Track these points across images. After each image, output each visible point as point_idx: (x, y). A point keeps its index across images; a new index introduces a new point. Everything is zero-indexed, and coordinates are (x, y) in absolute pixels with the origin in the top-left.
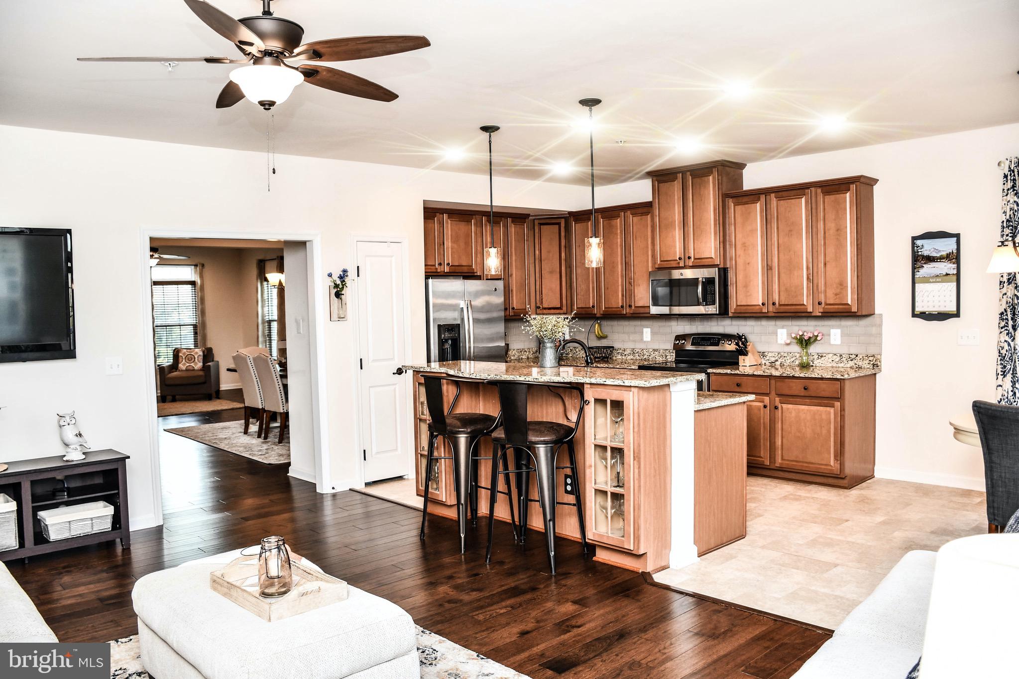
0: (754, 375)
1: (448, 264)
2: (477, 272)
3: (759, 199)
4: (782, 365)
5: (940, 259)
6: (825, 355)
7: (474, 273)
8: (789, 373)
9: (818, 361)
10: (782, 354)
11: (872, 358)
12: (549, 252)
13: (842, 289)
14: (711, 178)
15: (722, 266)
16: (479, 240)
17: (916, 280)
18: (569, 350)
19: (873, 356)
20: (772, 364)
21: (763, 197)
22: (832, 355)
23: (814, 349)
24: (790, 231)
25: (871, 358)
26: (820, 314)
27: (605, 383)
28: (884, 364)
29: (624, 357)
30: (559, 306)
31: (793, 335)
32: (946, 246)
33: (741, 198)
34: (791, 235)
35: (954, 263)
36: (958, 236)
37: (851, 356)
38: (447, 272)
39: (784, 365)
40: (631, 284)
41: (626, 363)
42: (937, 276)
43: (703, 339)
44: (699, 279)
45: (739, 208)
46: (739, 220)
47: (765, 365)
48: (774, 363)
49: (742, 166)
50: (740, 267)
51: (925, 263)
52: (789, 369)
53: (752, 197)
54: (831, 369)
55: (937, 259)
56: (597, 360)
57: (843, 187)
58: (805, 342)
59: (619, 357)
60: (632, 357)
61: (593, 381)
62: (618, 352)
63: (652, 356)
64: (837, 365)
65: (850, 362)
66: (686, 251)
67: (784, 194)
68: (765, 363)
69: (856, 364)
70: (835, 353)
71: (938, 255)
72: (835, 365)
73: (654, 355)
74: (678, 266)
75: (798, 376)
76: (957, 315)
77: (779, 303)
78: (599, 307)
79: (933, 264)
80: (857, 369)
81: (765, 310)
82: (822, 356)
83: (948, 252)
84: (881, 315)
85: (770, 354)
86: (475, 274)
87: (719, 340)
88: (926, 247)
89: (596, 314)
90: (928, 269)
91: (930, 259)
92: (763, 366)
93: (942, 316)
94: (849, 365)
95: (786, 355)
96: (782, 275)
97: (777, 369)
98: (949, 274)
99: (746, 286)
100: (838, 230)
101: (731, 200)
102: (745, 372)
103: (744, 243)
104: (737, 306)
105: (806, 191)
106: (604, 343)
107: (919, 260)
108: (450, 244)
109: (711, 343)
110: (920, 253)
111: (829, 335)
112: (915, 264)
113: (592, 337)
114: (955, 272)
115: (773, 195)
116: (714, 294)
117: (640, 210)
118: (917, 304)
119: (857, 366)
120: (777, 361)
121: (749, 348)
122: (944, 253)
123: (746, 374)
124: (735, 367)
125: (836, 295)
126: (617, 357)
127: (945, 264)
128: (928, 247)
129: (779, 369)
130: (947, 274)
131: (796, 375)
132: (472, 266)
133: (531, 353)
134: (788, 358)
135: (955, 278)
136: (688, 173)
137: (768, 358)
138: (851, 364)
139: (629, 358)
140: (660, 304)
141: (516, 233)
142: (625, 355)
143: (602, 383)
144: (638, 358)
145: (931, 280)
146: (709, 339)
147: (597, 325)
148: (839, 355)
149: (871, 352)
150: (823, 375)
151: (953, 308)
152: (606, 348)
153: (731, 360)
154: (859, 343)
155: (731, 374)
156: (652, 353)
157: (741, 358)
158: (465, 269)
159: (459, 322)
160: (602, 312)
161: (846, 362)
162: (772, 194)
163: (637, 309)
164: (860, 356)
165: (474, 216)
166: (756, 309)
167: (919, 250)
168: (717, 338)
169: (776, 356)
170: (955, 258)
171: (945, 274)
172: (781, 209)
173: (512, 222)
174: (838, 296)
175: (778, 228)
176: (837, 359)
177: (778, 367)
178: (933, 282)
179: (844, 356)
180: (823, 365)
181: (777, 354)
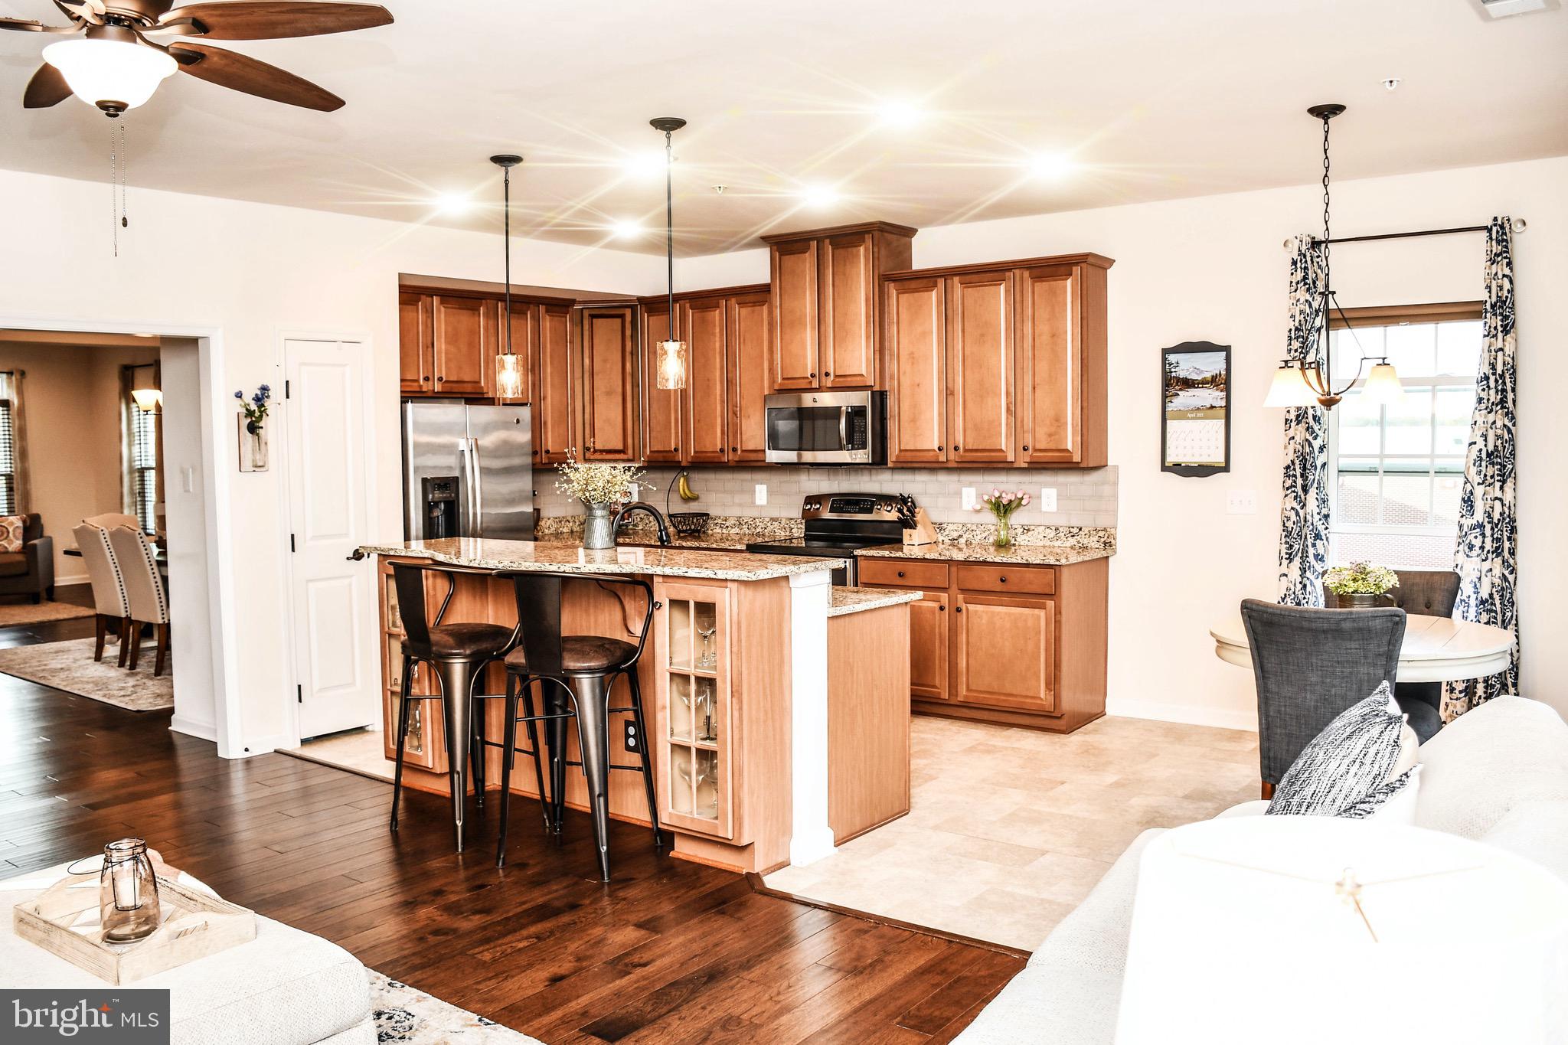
0: (924, 559)
1: (440, 379)
2: (488, 393)
3: (935, 285)
4: (968, 543)
5: (1203, 384)
6: (1032, 528)
7: (483, 393)
8: (978, 557)
9: (1023, 537)
10: (969, 526)
11: (1103, 533)
12: (605, 361)
13: (1059, 426)
14: (862, 249)
15: (877, 388)
16: (493, 340)
17: (1168, 415)
18: (639, 519)
19: (1105, 530)
20: (954, 542)
21: (941, 282)
22: (1043, 528)
23: (1017, 518)
24: (982, 335)
25: (1101, 534)
26: (1026, 465)
27: (686, 575)
28: (1121, 542)
29: (724, 531)
30: (620, 447)
31: (986, 498)
32: (1209, 365)
33: (908, 282)
34: (984, 342)
35: (1222, 391)
36: (1227, 349)
37: (1072, 530)
38: (438, 392)
39: (971, 544)
40: (736, 415)
41: (727, 540)
43: (849, 503)
44: (842, 409)
45: (904, 297)
46: (904, 316)
47: (943, 544)
48: (956, 540)
49: (909, 232)
50: (905, 391)
51: (1181, 390)
52: (979, 550)
53: (925, 281)
54: (1042, 549)
55: (1198, 384)
56: (682, 535)
57: (1063, 269)
58: (1003, 508)
59: (718, 530)
60: (737, 530)
61: (668, 571)
62: (716, 522)
63: (769, 529)
64: (1051, 544)
65: (1070, 538)
66: (823, 364)
67: (975, 277)
68: (943, 541)
69: (1079, 542)
70: (1048, 524)
71: (1200, 378)
72: (1048, 543)
73: (772, 527)
74: (809, 387)
75: (992, 560)
76: (1226, 469)
77: (964, 448)
78: (686, 451)
80: (1080, 550)
81: (943, 458)
82: (1028, 530)
83: (1213, 373)
84: (1116, 467)
85: (951, 527)
86: (485, 396)
87: (873, 504)
88: (1182, 365)
89: (680, 462)
90: (1185, 399)
91: (1188, 384)
92: (940, 544)
93: (1204, 471)
94: (1068, 544)
95: (974, 528)
96: (969, 405)
97: (960, 550)
98: (1215, 407)
99: (914, 420)
100: (1053, 336)
101: (893, 284)
102: (911, 555)
103: (912, 353)
104: (900, 451)
105: (1007, 274)
106: (694, 508)
107: (1172, 384)
108: (443, 347)
109: (860, 508)
110: (1174, 374)
111: (1039, 497)
112: (1167, 390)
113: (674, 497)
114: (1224, 404)
115: (956, 279)
116: (865, 432)
117: (751, 298)
118: (1168, 452)
119: (1080, 545)
120: (961, 536)
121: (918, 518)
122: (1208, 375)
123: (913, 557)
124: (896, 546)
125: (1050, 435)
126: (714, 531)
127: (1209, 391)
128: (1187, 366)
129: (964, 550)
130: (1212, 407)
131: (988, 560)
132: (479, 382)
133: (577, 524)
134: (978, 532)
135: (1223, 412)
136: (827, 241)
137: (947, 532)
138: (1072, 541)
139: (733, 531)
140: (781, 446)
141: (553, 330)
142: (727, 527)
143: (682, 574)
144: (747, 532)
145: (1189, 415)
146: (857, 502)
147: (682, 480)
148: (1054, 528)
149: (1101, 525)
150: (1029, 560)
151: (1219, 459)
152: (697, 517)
153: (890, 535)
154: (1084, 510)
155: (891, 557)
156: (769, 524)
157: (906, 532)
158: (468, 388)
159: (456, 473)
160: (690, 459)
161: (1065, 539)
162: (954, 278)
163: (746, 454)
164: (1085, 530)
165: (483, 301)
166: (929, 456)
167: (1173, 370)
168: (871, 501)
169: (959, 529)
170: (1223, 382)
171: (1209, 406)
172: (969, 302)
173: (547, 311)
174: (1053, 438)
175: (963, 331)
176: (1051, 534)
177: (963, 546)
178: (1192, 419)
179: (1061, 529)
180: (1029, 544)
181: (961, 526)
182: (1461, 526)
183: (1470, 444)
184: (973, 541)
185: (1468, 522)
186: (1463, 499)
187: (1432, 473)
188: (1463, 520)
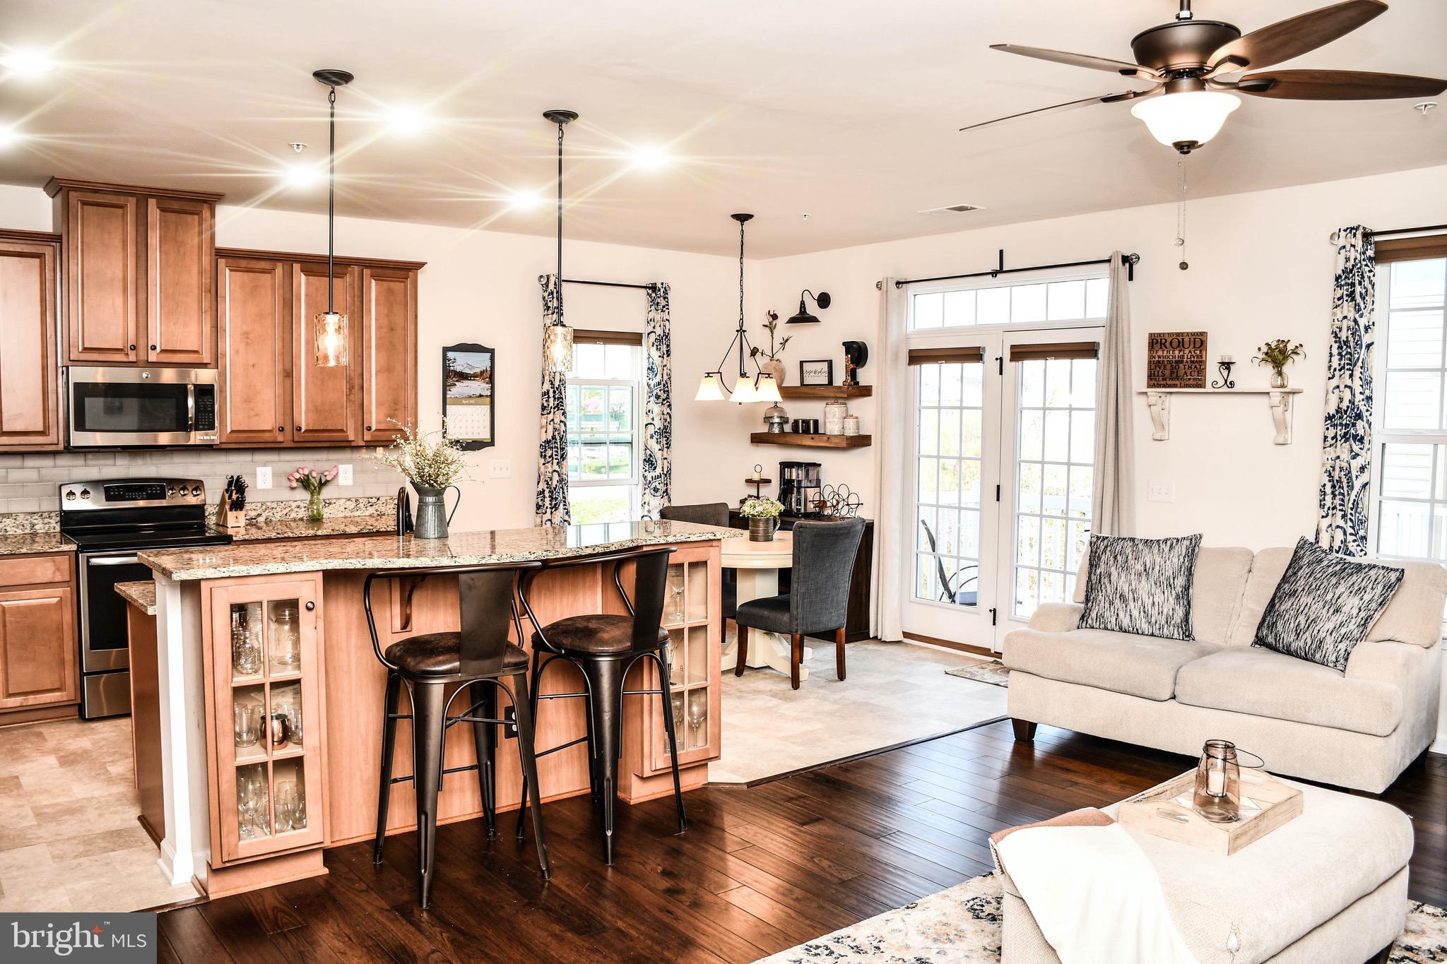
3: (271, 267)
4: (268, 521)
5: (474, 377)
6: (334, 501)
9: (325, 510)
10: (269, 504)
13: (397, 409)
17: (448, 400)
20: (251, 522)
21: (279, 266)
22: (345, 500)
23: (326, 493)
25: (396, 501)
26: (364, 444)
31: (291, 475)
32: (478, 362)
33: (243, 261)
35: (487, 384)
36: (492, 351)
37: (370, 500)
39: (271, 521)
42: (470, 397)
43: (130, 489)
44: (185, 386)
45: (239, 275)
46: (238, 294)
48: (255, 519)
50: (238, 370)
51: (457, 381)
53: (260, 261)
54: (343, 520)
55: (470, 377)
57: (399, 273)
64: (352, 514)
65: (369, 508)
66: (143, 335)
69: (377, 511)
70: (348, 497)
71: (472, 372)
72: (349, 514)
76: (491, 444)
77: (306, 428)
79: (466, 383)
81: (280, 439)
82: (330, 504)
83: (482, 369)
87: (162, 488)
88: (458, 361)
90: (460, 388)
91: (463, 376)
93: (474, 445)
94: (367, 513)
95: (274, 505)
97: (260, 528)
98: (483, 396)
99: (248, 401)
100: (393, 330)
104: (232, 431)
105: (350, 269)
107: (451, 376)
109: (147, 494)
110: (452, 368)
112: (446, 381)
114: (489, 394)
115: (297, 266)
118: (448, 429)
119: (378, 513)
120: (259, 515)
122: (478, 371)
125: (389, 417)
127: (479, 383)
128: (462, 362)
129: (264, 528)
130: (481, 396)
134: (278, 509)
135: (489, 400)
138: (371, 510)
145: (464, 402)
146: (142, 489)
148: (354, 500)
149: (393, 494)
151: (486, 436)
154: (378, 482)
161: (364, 509)
162: (295, 265)
164: (382, 500)
166: (267, 436)
167: (451, 365)
168: (158, 486)
169: (258, 508)
170: (489, 376)
171: (478, 395)
176: (351, 505)
177: (262, 525)
178: (466, 404)
179: (361, 500)
180: (331, 516)
181: (260, 505)
182: (645, 477)
183: (646, 425)
184: (273, 519)
185: (649, 476)
186: (645, 460)
187: (608, 443)
188: (647, 473)
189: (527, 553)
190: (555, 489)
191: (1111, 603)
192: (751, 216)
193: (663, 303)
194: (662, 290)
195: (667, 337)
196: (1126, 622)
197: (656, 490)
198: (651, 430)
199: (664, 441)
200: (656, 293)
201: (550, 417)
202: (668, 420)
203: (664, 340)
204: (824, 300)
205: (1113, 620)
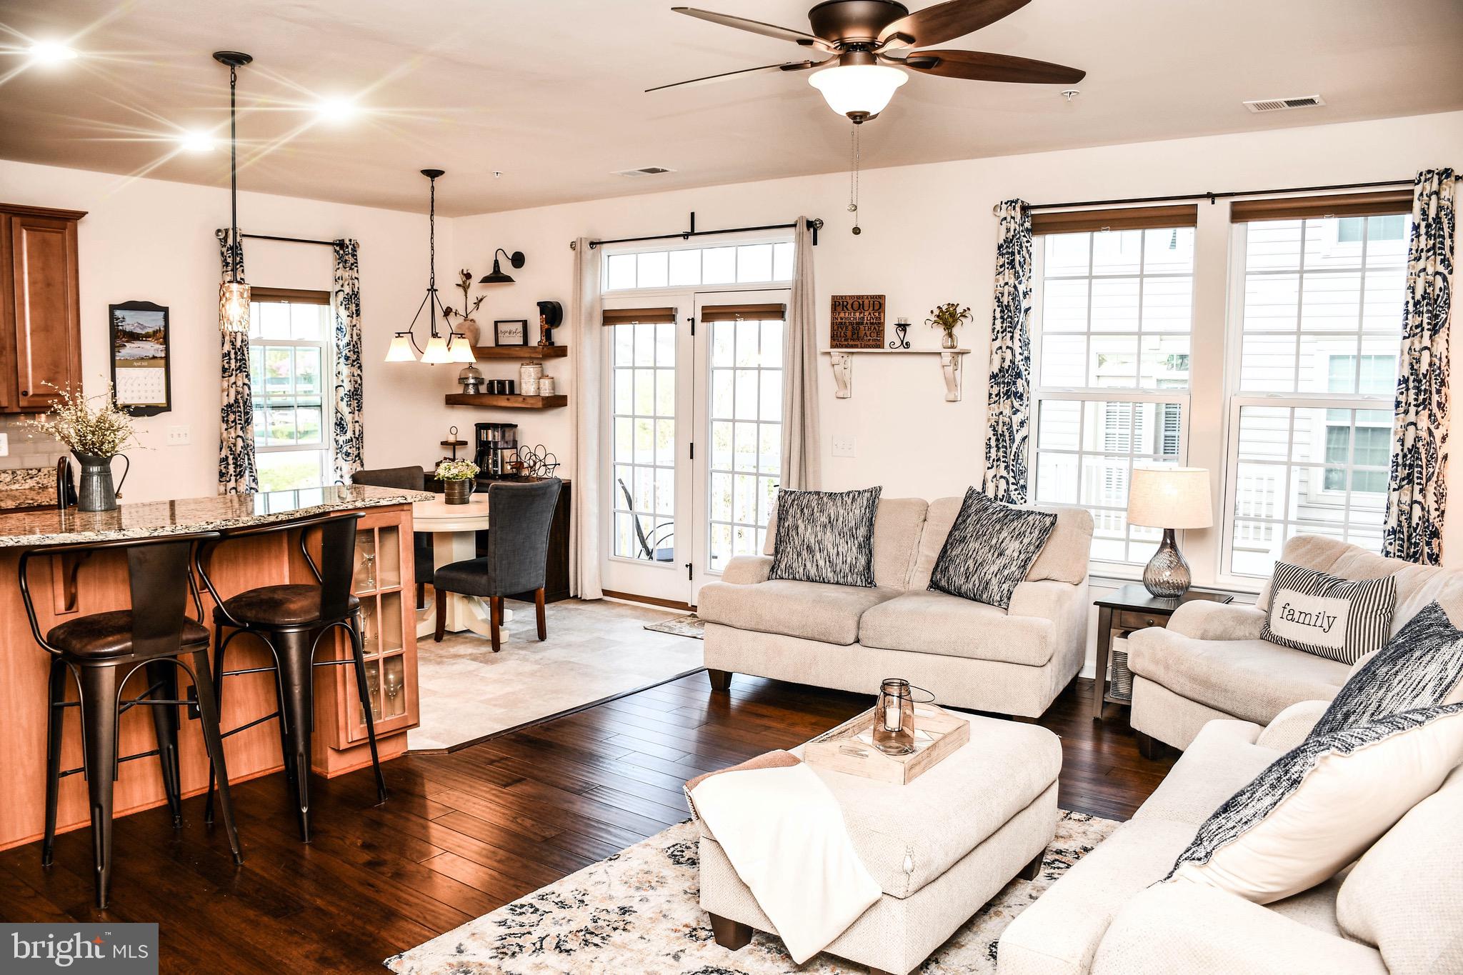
5: (146, 337)
17: (117, 362)
26: (19, 411)
32: (151, 321)
35: (161, 344)
36: (166, 310)
37: (29, 472)
42: (142, 359)
51: (127, 342)
55: (142, 337)
64: (8, 488)
65: (29, 481)
69: (38, 483)
71: (143, 332)
76: (168, 408)
79: (137, 344)
83: (155, 329)
88: (128, 320)
90: (130, 350)
91: (133, 337)
93: (150, 411)
94: (27, 486)
98: (156, 357)
107: (119, 336)
110: (120, 328)
112: (115, 342)
114: (163, 355)
118: (118, 394)
122: (150, 330)
127: (152, 344)
128: (131, 321)
130: (154, 358)
135: (163, 362)
138: (31, 483)
145: (135, 364)
148: (10, 472)
151: (161, 400)
154: (37, 451)
161: (23, 481)
167: (119, 324)
170: (163, 336)
171: (151, 356)
176: (8, 477)
178: (138, 367)
179: (18, 472)
182: (337, 441)
183: (337, 387)
185: (341, 439)
186: (336, 424)
187: (296, 406)
188: (338, 438)
189: (204, 523)
190: (239, 455)
191: (799, 554)
192: (441, 173)
193: (352, 260)
194: (350, 247)
195: (356, 296)
196: (813, 572)
197: (348, 454)
198: (342, 392)
199: (355, 403)
200: (344, 251)
201: (233, 379)
202: (359, 382)
203: (353, 300)
204: (518, 260)
205: (801, 570)
